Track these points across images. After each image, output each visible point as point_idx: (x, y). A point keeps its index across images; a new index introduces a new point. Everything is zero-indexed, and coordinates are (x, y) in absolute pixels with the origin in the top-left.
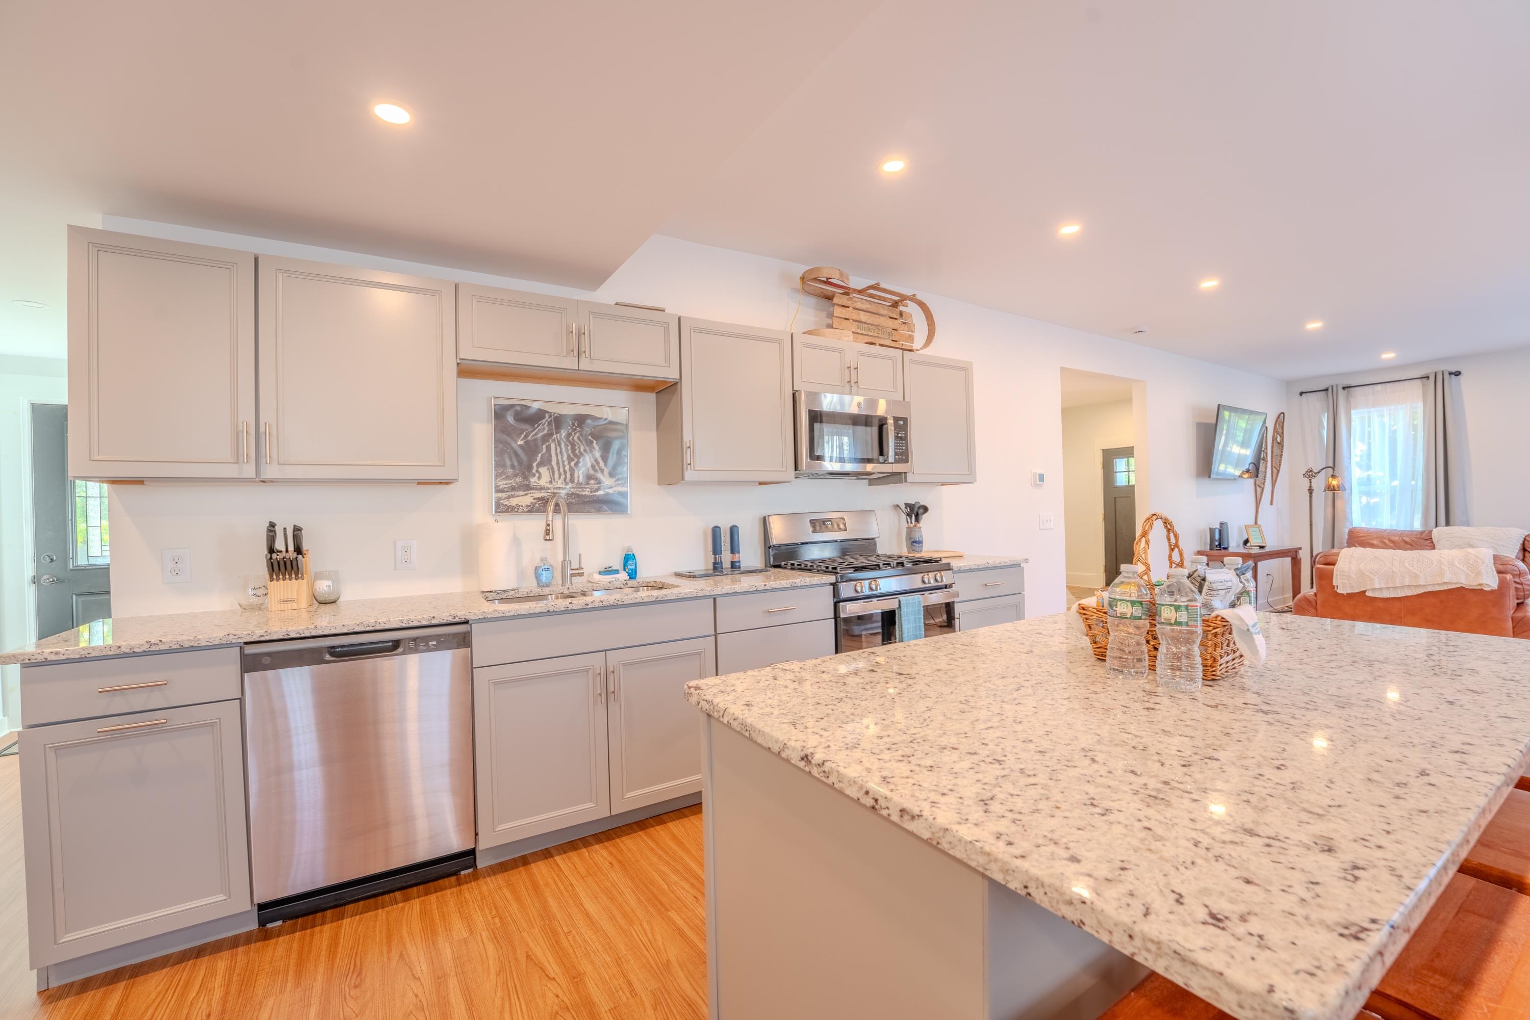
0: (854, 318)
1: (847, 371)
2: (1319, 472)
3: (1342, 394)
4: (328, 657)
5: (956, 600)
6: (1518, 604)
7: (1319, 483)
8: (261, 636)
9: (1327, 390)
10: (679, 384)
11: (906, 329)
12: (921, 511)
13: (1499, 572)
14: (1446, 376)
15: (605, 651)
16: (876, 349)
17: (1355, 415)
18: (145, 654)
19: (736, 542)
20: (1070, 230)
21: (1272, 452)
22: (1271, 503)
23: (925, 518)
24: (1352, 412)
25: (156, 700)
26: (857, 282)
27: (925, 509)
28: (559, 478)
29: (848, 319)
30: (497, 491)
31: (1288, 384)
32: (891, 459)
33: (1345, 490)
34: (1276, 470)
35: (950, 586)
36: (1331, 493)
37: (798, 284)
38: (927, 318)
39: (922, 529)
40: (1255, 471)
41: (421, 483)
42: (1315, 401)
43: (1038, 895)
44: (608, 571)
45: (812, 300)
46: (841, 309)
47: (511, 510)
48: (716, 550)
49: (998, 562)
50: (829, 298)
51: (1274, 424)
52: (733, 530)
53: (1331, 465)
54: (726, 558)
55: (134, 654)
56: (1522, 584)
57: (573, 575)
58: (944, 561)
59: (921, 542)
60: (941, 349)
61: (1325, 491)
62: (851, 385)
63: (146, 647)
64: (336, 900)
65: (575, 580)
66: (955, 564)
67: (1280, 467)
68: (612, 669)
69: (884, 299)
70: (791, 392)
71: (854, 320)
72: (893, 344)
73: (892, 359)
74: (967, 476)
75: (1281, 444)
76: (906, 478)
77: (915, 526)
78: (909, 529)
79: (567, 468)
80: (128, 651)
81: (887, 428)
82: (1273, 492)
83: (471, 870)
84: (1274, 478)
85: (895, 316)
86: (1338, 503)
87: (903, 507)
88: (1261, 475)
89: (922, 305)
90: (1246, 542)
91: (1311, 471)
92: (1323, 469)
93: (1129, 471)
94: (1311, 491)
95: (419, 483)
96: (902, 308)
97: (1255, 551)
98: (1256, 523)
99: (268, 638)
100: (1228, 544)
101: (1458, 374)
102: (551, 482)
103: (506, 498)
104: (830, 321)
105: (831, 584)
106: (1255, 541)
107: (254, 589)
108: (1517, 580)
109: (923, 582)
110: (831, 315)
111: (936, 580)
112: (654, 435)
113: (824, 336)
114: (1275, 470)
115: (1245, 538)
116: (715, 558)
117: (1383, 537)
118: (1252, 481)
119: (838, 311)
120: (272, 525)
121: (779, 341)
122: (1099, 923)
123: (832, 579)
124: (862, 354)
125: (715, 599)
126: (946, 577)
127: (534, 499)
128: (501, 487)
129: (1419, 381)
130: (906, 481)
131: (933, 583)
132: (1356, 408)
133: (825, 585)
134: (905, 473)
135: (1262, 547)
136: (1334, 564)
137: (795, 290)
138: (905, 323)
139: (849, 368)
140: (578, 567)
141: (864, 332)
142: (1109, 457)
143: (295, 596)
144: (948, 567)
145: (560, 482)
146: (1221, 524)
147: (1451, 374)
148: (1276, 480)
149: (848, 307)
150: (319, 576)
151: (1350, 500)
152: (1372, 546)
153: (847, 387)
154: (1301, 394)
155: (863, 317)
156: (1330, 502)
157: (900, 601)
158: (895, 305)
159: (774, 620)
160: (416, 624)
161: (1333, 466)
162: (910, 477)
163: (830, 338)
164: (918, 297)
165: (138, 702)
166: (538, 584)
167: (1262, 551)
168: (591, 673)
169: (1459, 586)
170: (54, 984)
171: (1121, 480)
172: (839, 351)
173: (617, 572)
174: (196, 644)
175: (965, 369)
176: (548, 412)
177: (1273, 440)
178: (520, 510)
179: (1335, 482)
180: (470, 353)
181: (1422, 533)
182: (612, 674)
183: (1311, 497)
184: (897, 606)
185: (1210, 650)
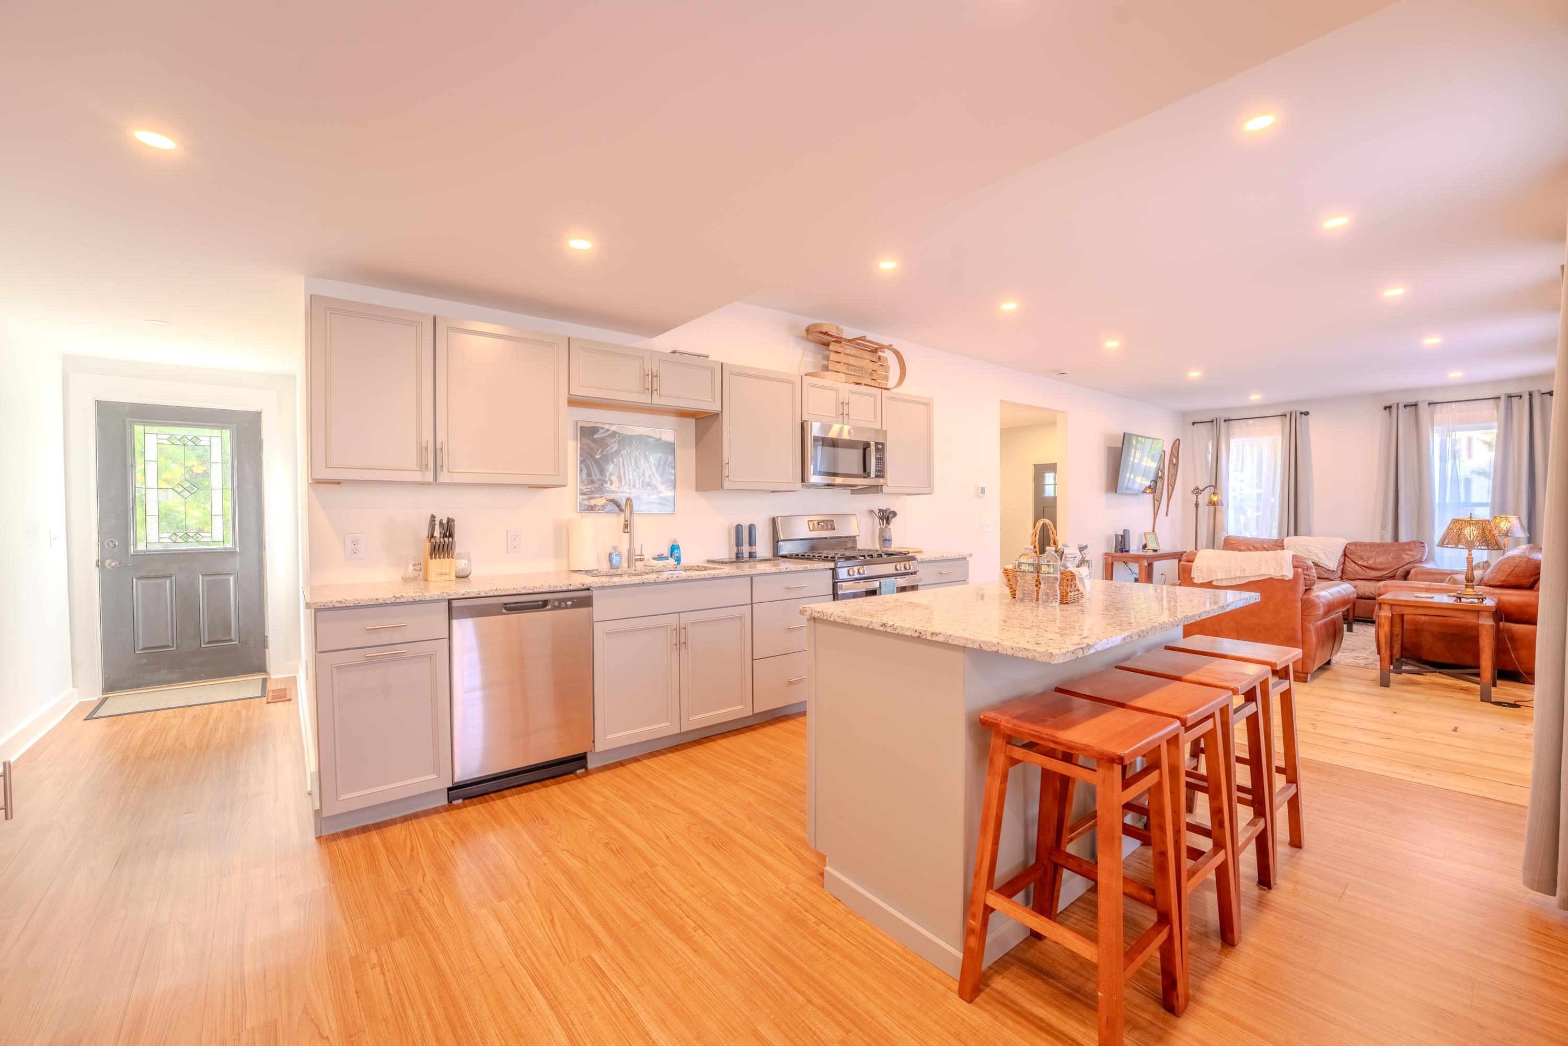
0: (844, 362)
1: (841, 406)
2: (1203, 490)
3: (1223, 425)
4: (504, 611)
5: (919, 583)
6: (1306, 590)
7: (1203, 499)
8: (463, 595)
9: (1212, 421)
10: (720, 416)
11: (883, 370)
12: (891, 515)
13: (1295, 567)
14: (1298, 415)
15: (679, 613)
16: (863, 388)
17: (1233, 443)
18: (393, 604)
19: (753, 537)
20: (1009, 306)
21: (1169, 472)
22: (1167, 515)
23: (894, 521)
24: (1231, 440)
25: (397, 637)
26: (849, 332)
27: (895, 514)
28: (625, 484)
29: (840, 363)
30: (582, 494)
31: (1184, 415)
32: (873, 475)
33: (1223, 505)
34: (1172, 486)
35: (915, 573)
36: (1213, 507)
37: (804, 334)
38: (900, 363)
39: (891, 530)
40: (1153, 488)
41: (532, 487)
42: (1203, 430)
43: (985, 647)
44: (660, 558)
45: (812, 345)
46: (835, 355)
47: (591, 509)
48: (739, 543)
49: (950, 556)
50: (827, 345)
51: (1171, 447)
52: (751, 528)
53: (1214, 484)
54: (746, 549)
55: (386, 604)
56: (1309, 576)
57: (636, 560)
58: (911, 555)
59: (890, 540)
60: (909, 388)
61: (1208, 505)
62: (844, 416)
63: (393, 600)
64: (498, 786)
65: (638, 563)
66: (918, 556)
67: (1174, 484)
68: (683, 626)
69: (867, 346)
70: (800, 421)
71: (844, 363)
72: (873, 383)
73: (874, 396)
74: (926, 487)
75: (1176, 465)
76: (882, 490)
77: (886, 527)
78: (881, 529)
79: (631, 477)
80: (382, 602)
81: (870, 450)
82: (1168, 505)
83: (584, 770)
84: (1170, 494)
85: (875, 360)
86: (1218, 516)
87: (877, 512)
88: (1158, 491)
89: (897, 353)
90: (1145, 546)
91: (1198, 489)
92: (1207, 487)
93: (1055, 484)
94: (1197, 505)
95: (530, 487)
96: (880, 353)
97: (1151, 553)
98: (1153, 531)
99: (467, 596)
100: (1129, 548)
101: (1307, 414)
102: (619, 487)
103: (587, 499)
104: (825, 363)
105: (831, 569)
106: (1151, 546)
107: (414, 565)
108: (1306, 573)
109: (896, 569)
110: (827, 358)
111: (905, 568)
112: (693, 452)
113: (824, 378)
114: (1170, 487)
115: (1144, 543)
116: (738, 550)
117: (1248, 544)
118: (1151, 496)
119: (833, 356)
120: (433, 517)
121: (792, 383)
122: (1003, 648)
123: (832, 565)
124: (852, 392)
125: (752, 578)
126: (912, 566)
127: (607, 500)
128: (584, 491)
129: (1279, 417)
130: (882, 492)
131: (903, 570)
132: (1233, 438)
133: (826, 569)
134: (882, 486)
135: (1155, 551)
136: (1193, 562)
137: (799, 337)
138: (883, 366)
139: (843, 403)
140: (640, 554)
141: (851, 373)
142: (1040, 471)
143: (447, 571)
144: (913, 558)
145: (626, 487)
146: (1125, 531)
147: (1301, 413)
148: (1171, 496)
149: (840, 353)
150: (460, 557)
151: (1226, 513)
152: (1240, 550)
153: (841, 419)
154: (1194, 423)
155: (851, 360)
156: (1212, 515)
157: (880, 583)
158: (875, 351)
159: (792, 595)
160: (559, 589)
161: (1215, 487)
162: (885, 489)
163: (830, 380)
164: (894, 347)
165: (386, 638)
166: (611, 566)
167: (1155, 553)
168: (669, 629)
169: (1270, 577)
170: (325, 833)
171: (1049, 491)
172: (836, 390)
173: (667, 558)
174: (423, 599)
175: (927, 404)
176: (618, 433)
177: (1170, 462)
178: (597, 509)
179: (1215, 499)
180: (577, 391)
181: (1277, 541)
182: (683, 630)
183: (1197, 510)
184: (878, 586)
185: (1065, 588)
